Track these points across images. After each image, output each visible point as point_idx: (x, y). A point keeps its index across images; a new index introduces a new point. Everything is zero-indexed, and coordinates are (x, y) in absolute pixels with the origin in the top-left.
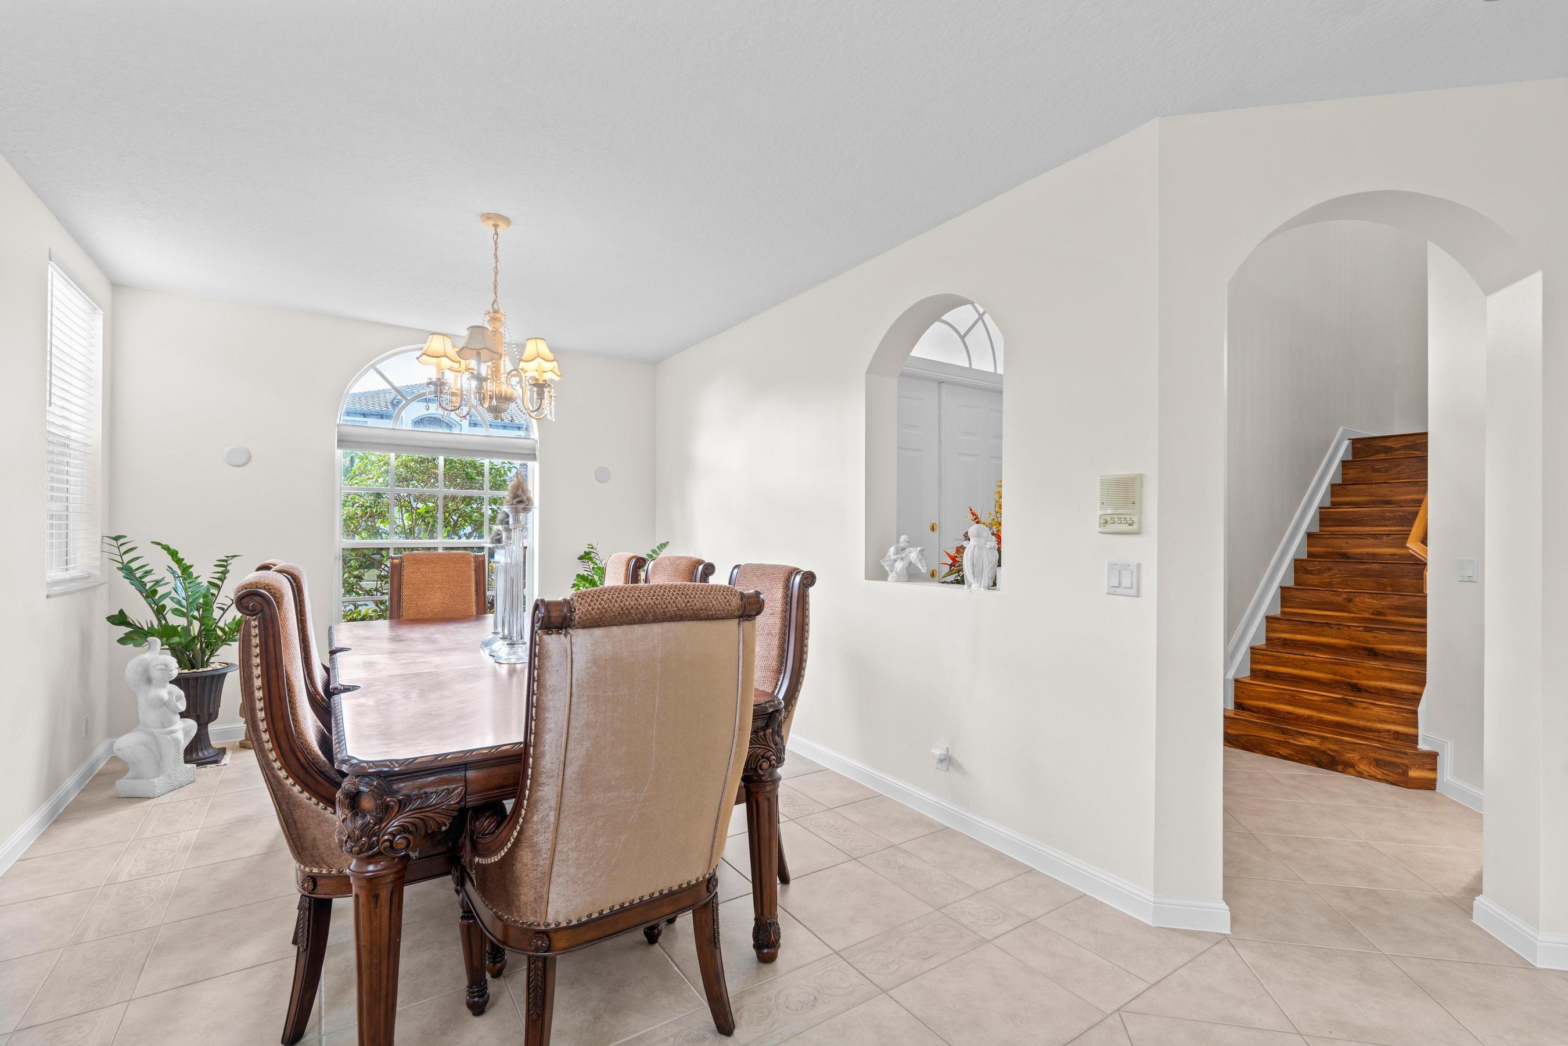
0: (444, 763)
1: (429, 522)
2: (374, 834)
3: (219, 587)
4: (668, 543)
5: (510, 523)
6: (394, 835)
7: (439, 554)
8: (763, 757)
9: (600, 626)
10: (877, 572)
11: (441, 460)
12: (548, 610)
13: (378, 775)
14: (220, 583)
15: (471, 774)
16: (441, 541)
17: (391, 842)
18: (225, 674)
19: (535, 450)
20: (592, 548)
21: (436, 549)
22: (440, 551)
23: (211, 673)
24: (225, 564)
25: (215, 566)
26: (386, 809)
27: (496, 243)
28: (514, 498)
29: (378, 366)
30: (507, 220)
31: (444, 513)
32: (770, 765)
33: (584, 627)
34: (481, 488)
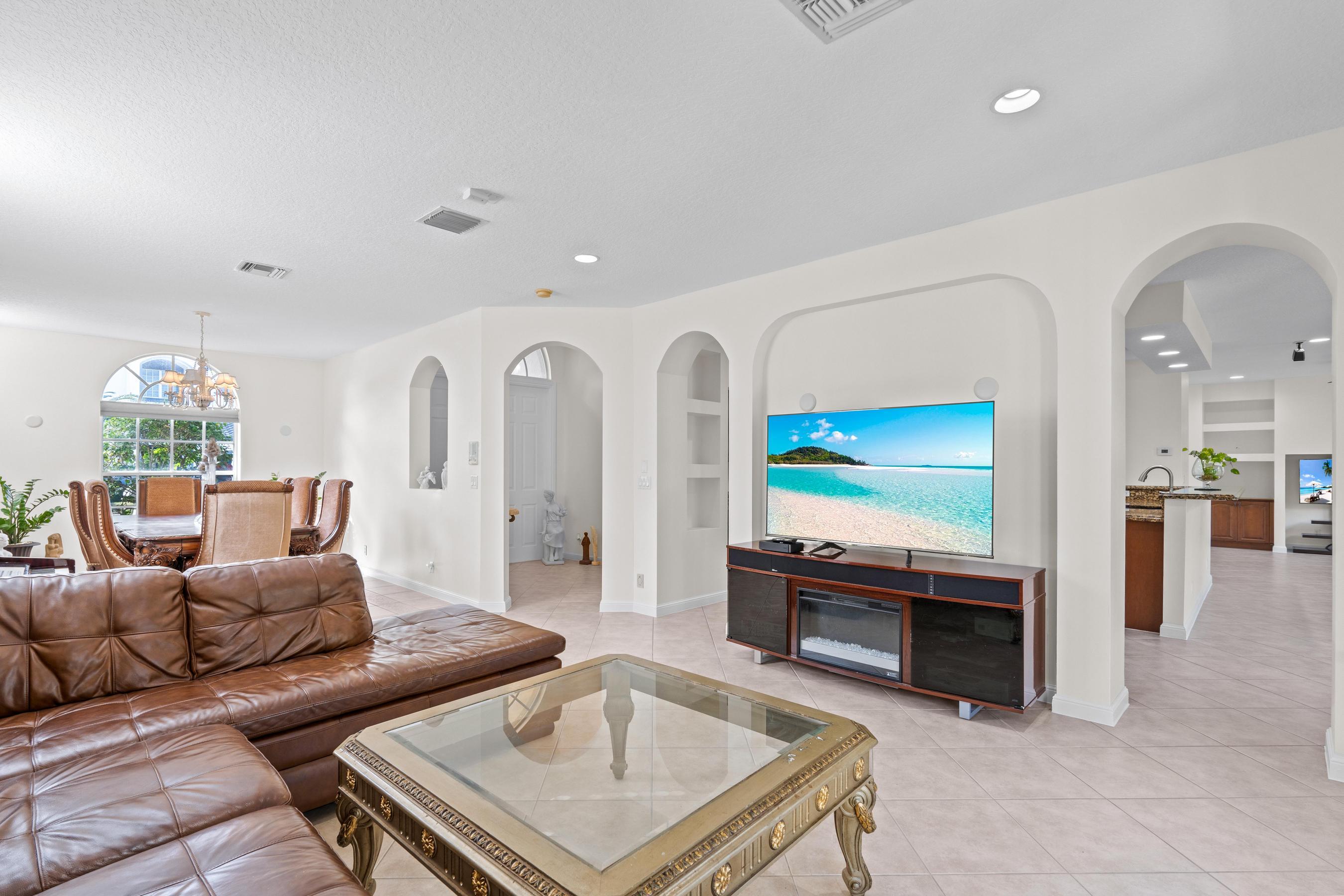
0: (174, 538)
1: (163, 460)
2: (148, 559)
3: (27, 498)
4: (326, 472)
5: (209, 461)
6: (156, 560)
7: (171, 478)
8: (307, 547)
9: (227, 493)
10: (415, 485)
11: (172, 422)
12: (208, 487)
13: (150, 541)
14: (28, 495)
15: (184, 545)
16: (173, 470)
17: (155, 562)
18: (32, 546)
19: (237, 415)
20: (275, 475)
21: (170, 476)
22: (172, 477)
23: (24, 546)
24: (31, 484)
25: (26, 485)
26: (153, 551)
27: (202, 324)
28: (210, 449)
29: (128, 365)
30: (208, 314)
31: (174, 454)
32: (311, 550)
33: (222, 493)
34: (201, 439)
